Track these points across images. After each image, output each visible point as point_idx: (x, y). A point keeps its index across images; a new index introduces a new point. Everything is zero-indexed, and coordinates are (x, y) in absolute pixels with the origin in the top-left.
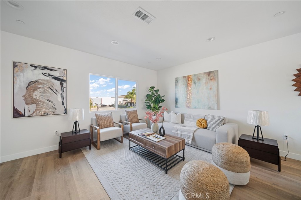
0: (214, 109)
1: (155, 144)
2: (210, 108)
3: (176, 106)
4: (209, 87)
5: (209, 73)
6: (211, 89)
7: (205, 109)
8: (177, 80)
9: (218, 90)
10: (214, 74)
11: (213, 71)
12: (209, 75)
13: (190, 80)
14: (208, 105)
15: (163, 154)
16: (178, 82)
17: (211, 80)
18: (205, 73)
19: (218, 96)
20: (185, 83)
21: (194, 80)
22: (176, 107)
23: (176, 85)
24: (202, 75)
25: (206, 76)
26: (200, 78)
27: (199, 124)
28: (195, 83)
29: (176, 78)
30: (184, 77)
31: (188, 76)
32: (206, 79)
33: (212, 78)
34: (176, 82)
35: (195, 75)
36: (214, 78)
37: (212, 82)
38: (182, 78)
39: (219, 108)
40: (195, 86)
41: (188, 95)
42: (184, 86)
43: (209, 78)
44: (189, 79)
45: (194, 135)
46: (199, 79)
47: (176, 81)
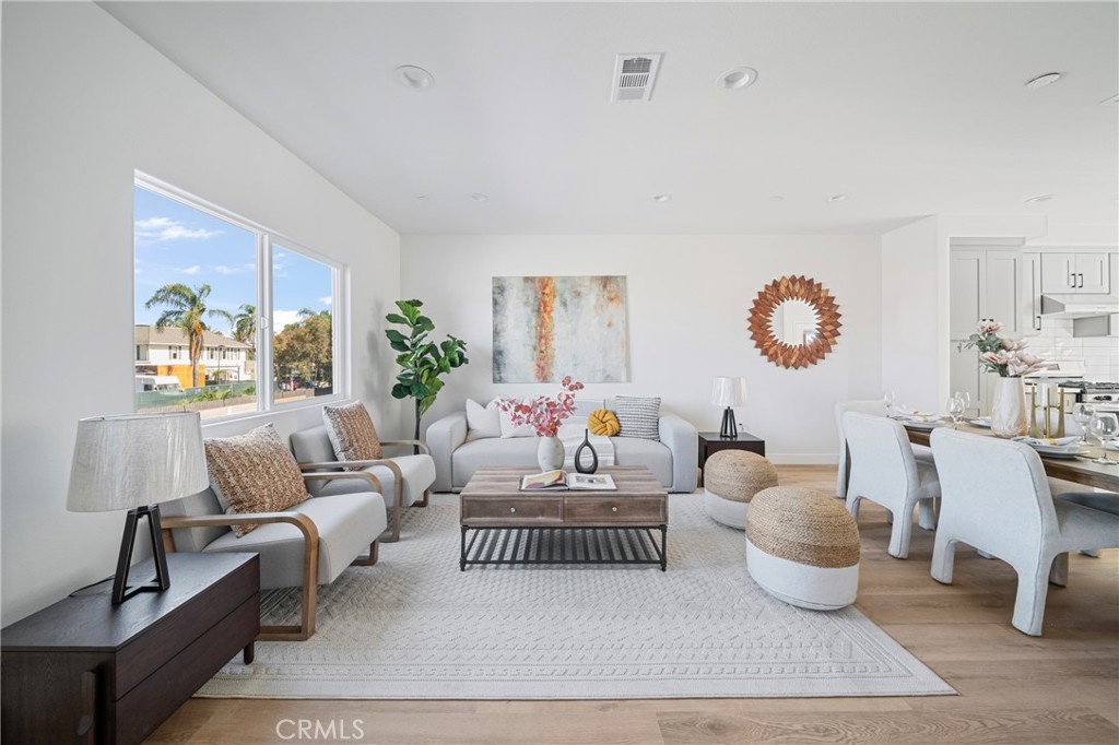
0: (618, 381)
1: (610, 496)
2: (608, 379)
3: (494, 379)
4: (607, 322)
5: (606, 281)
6: (610, 325)
7: (594, 382)
8: (500, 288)
9: (627, 329)
10: (618, 285)
11: (616, 277)
12: (605, 286)
13: (547, 291)
14: (604, 371)
15: (652, 517)
16: (506, 293)
17: (612, 300)
18: (594, 279)
19: (626, 344)
20: (531, 300)
21: (561, 295)
22: (495, 381)
23: (495, 303)
24: (587, 283)
25: (596, 288)
26: (579, 289)
27: (598, 427)
28: (564, 304)
29: (496, 279)
30: (526, 279)
31: (542, 280)
32: (598, 295)
33: (613, 295)
34: (494, 293)
35: (564, 280)
36: (617, 296)
37: (613, 306)
38: (521, 280)
39: (629, 380)
40: (566, 311)
41: (543, 341)
42: (529, 310)
43: (606, 295)
44: (544, 288)
45: (615, 457)
46: (578, 294)
47: (494, 287)
